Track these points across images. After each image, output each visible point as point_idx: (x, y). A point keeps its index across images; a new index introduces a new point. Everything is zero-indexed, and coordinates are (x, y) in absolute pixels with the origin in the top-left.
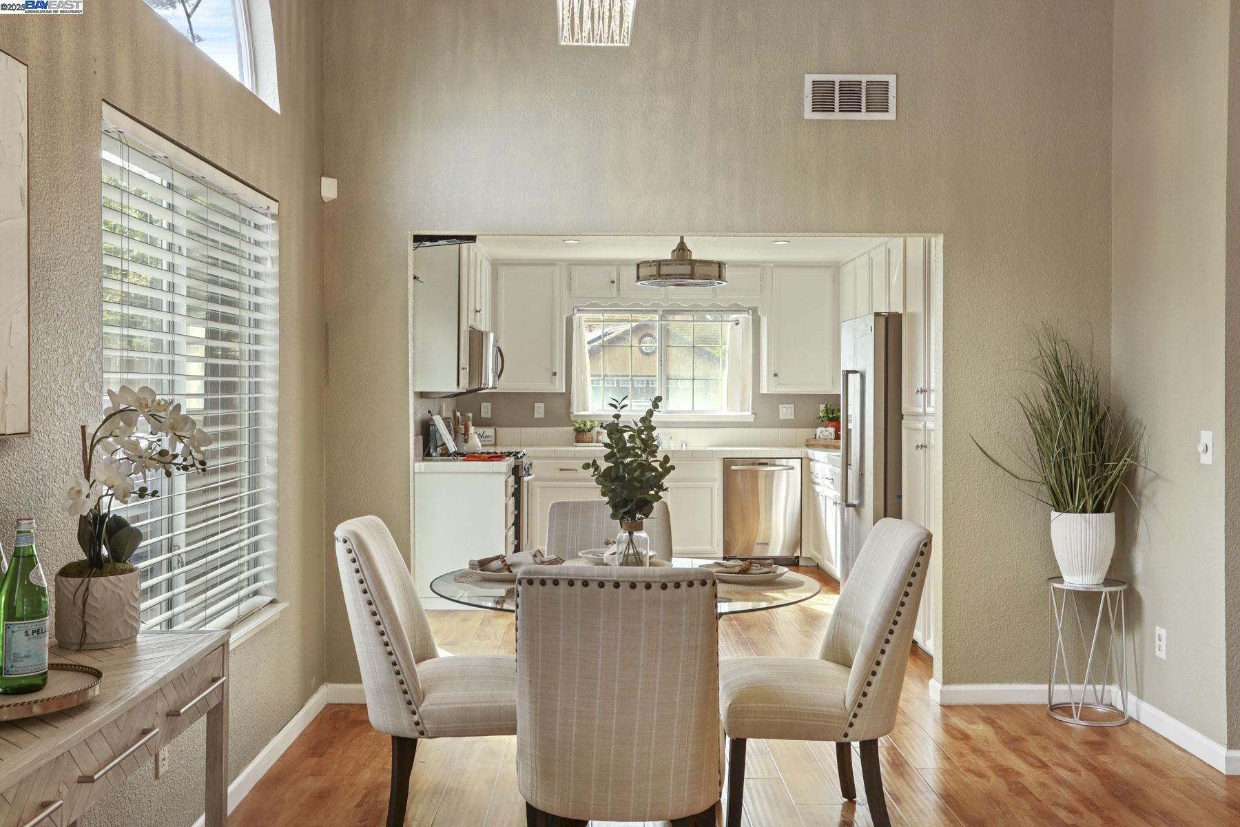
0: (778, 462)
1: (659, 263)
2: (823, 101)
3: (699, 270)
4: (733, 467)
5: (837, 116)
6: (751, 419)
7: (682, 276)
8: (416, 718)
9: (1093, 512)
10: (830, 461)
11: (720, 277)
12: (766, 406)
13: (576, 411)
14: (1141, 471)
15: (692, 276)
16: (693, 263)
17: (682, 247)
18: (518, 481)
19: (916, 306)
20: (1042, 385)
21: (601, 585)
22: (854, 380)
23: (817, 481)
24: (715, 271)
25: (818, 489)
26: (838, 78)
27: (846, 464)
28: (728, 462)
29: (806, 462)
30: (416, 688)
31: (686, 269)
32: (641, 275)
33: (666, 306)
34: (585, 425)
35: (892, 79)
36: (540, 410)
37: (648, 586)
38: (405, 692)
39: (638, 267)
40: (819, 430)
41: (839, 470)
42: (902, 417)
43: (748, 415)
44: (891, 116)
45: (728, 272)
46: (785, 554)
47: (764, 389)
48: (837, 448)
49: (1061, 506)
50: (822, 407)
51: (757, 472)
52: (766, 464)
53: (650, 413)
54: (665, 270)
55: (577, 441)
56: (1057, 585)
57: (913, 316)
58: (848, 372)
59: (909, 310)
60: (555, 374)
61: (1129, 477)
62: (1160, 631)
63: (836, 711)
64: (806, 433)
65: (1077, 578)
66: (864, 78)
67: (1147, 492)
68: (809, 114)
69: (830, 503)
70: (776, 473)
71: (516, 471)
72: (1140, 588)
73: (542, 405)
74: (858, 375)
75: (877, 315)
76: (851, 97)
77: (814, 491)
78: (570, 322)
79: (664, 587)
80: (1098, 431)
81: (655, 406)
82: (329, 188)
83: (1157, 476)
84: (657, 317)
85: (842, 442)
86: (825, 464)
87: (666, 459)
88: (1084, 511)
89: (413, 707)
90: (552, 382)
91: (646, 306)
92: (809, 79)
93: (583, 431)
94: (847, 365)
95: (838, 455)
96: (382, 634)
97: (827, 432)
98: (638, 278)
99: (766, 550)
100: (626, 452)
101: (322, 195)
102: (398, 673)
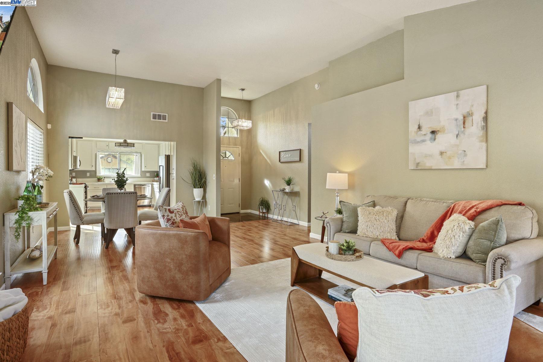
0: (146, 185)
1: (120, 143)
2: (154, 117)
3: (129, 145)
4: (136, 186)
5: (157, 120)
6: (140, 176)
7: (125, 146)
8: (82, 222)
9: (200, 188)
10: (157, 184)
11: (134, 146)
12: (143, 173)
13: (98, 174)
14: (207, 181)
15: (128, 146)
16: (128, 143)
17: (125, 141)
18: (86, 189)
19: (172, 154)
20: (192, 168)
21: (120, 194)
22: (161, 167)
23: (155, 188)
24: (133, 145)
25: (155, 190)
26: (157, 114)
27: (160, 183)
28: (135, 185)
29: (152, 185)
30: (82, 217)
31: (127, 145)
32: (116, 145)
33: (120, 151)
34: (100, 178)
35: (167, 115)
36: (88, 174)
37: (127, 194)
38: (80, 217)
39: (115, 143)
40: (155, 178)
41: (159, 186)
42: (170, 174)
43: (139, 175)
44: (167, 121)
45: (135, 145)
46: (148, 204)
47: (143, 170)
48: (158, 182)
49: (195, 187)
50: (156, 174)
51: (141, 187)
52: (143, 185)
53: (124, 171)
54: (122, 144)
55: (98, 181)
56: (194, 200)
57: (172, 155)
58: (160, 166)
59: (171, 154)
60: (93, 166)
61: (205, 182)
62: (209, 206)
63: (156, 216)
64: (152, 179)
65: (197, 199)
66: (162, 114)
67: (208, 185)
68: (152, 119)
69: (157, 192)
70: (146, 188)
71: (86, 187)
72: (207, 200)
73: (89, 173)
74: (162, 166)
75: (166, 155)
76: (160, 117)
77: (154, 191)
78: (96, 155)
79: (129, 194)
80: (201, 175)
81: (125, 170)
82: (49, 126)
83: (209, 182)
84: (118, 154)
85: (159, 181)
86: (156, 185)
87: (127, 178)
88: (198, 188)
89: (82, 220)
90: (92, 168)
91: (116, 151)
92: (152, 113)
93: (100, 179)
94: (160, 164)
95: (158, 183)
96: (75, 208)
97: (156, 179)
98: (115, 146)
99: (143, 204)
100: (120, 177)
101: (48, 127)
102: (79, 214)
